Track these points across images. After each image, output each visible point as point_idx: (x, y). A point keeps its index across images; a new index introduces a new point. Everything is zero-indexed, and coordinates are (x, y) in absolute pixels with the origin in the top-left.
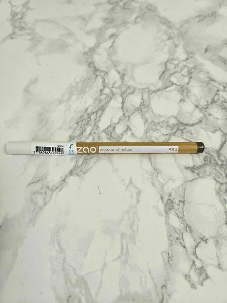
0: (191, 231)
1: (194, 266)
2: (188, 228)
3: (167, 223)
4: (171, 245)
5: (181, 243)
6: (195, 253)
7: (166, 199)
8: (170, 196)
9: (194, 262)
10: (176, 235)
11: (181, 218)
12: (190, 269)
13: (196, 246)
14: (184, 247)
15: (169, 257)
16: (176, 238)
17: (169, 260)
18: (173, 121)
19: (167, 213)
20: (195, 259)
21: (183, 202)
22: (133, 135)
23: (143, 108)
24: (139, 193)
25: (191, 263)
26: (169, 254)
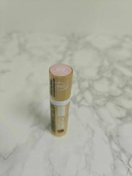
0: (125, 152)
1: (129, 172)
2: (123, 150)
3: (111, 148)
4: (114, 160)
5: (120, 159)
6: (129, 164)
7: (108, 134)
8: (110, 132)
9: (129, 169)
10: (117, 154)
11: (118, 144)
12: (127, 173)
13: (129, 160)
14: (122, 161)
15: (114, 167)
16: (117, 156)
17: (114, 169)
18: (107, 95)
19: (110, 142)
20: (129, 167)
21: (118, 136)
22: (86, 101)
23: (90, 88)
24: (93, 132)
25: (127, 169)
26: (114, 165)
